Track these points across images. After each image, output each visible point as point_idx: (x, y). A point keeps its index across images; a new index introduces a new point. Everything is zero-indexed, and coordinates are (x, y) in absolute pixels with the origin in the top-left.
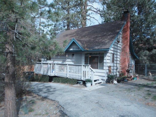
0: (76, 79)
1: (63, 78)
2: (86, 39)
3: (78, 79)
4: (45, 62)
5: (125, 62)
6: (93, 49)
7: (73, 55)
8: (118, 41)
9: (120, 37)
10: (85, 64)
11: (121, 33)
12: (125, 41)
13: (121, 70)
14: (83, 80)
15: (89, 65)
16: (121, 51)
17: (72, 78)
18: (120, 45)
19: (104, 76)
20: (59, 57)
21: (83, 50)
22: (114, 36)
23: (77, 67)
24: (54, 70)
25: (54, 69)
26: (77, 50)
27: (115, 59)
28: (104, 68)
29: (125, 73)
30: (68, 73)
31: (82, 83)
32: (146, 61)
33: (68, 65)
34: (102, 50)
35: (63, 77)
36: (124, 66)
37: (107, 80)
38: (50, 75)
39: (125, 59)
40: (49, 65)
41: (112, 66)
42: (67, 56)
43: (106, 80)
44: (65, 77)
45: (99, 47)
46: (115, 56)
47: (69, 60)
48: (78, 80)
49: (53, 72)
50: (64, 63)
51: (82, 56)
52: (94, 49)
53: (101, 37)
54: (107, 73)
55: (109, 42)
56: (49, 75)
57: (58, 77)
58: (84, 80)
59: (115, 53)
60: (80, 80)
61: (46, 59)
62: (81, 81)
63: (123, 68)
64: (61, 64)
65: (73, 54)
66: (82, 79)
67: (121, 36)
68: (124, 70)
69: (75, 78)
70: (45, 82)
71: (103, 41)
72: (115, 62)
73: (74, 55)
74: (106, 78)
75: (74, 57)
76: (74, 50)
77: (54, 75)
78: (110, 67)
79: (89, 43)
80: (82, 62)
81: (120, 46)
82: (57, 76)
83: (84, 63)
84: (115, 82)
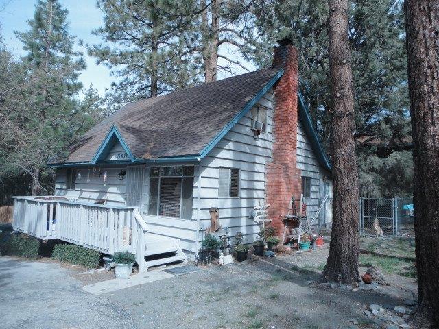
0: (99, 249)
1: (73, 247)
3: (102, 251)
5: (279, 192)
6: (161, 158)
7: (123, 174)
8: (254, 130)
9: (266, 117)
11: (270, 105)
12: (282, 129)
13: (267, 220)
16: (270, 159)
17: (91, 247)
18: (266, 141)
19: (194, 242)
20: (88, 181)
21: (133, 160)
24: (54, 223)
25: (54, 218)
27: (243, 184)
28: (195, 215)
29: (279, 229)
30: (83, 232)
32: (370, 189)
35: (74, 243)
36: (275, 206)
37: (201, 253)
38: (42, 239)
39: (279, 185)
41: (230, 206)
42: (105, 176)
43: (197, 255)
46: (243, 176)
48: (104, 255)
49: (52, 226)
51: (142, 177)
52: (164, 155)
54: (202, 230)
56: (39, 236)
57: (64, 242)
59: (244, 166)
61: (64, 187)
62: (109, 259)
63: (272, 213)
65: (121, 170)
67: (269, 113)
68: (276, 220)
69: (96, 249)
70: (29, 257)
72: (243, 194)
73: (126, 175)
74: (197, 248)
75: (126, 180)
76: (121, 159)
77: (53, 238)
78: (214, 211)
81: (269, 145)
83: (147, 198)
84: (226, 259)
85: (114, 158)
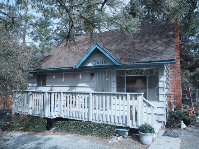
0: (112, 124)
1: (79, 122)
2: (113, 47)
3: (117, 125)
4: (34, 90)
5: (179, 85)
6: (137, 63)
7: (92, 75)
10: (117, 91)
14: (131, 127)
15: (125, 93)
17: (101, 122)
19: (162, 115)
21: (118, 64)
22: (168, 40)
23: (102, 97)
26: (103, 64)
28: (161, 98)
30: (93, 112)
31: (127, 133)
33: (92, 93)
34: (160, 62)
35: (80, 119)
36: (177, 93)
38: (49, 117)
39: (179, 81)
40: (47, 96)
42: (80, 76)
43: (165, 123)
44: (83, 120)
45: (149, 59)
47: (85, 85)
48: (117, 127)
49: (56, 109)
50: (74, 91)
51: (111, 76)
52: (139, 62)
53: (142, 42)
55: (165, 49)
56: (46, 116)
57: (67, 120)
58: (135, 127)
60: (123, 126)
61: (35, 85)
62: (125, 130)
63: (176, 97)
64: (69, 93)
65: (92, 72)
66: (130, 125)
68: (179, 101)
69: (109, 123)
70: (36, 132)
71: (151, 48)
73: (95, 75)
75: (95, 79)
76: (97, 65)
77: (57, 116)
78: (168, 96)
79: (123, 53)
80: (112, 87)
82: (66, 117)
83: (115, 89)
85: (90, 64)
